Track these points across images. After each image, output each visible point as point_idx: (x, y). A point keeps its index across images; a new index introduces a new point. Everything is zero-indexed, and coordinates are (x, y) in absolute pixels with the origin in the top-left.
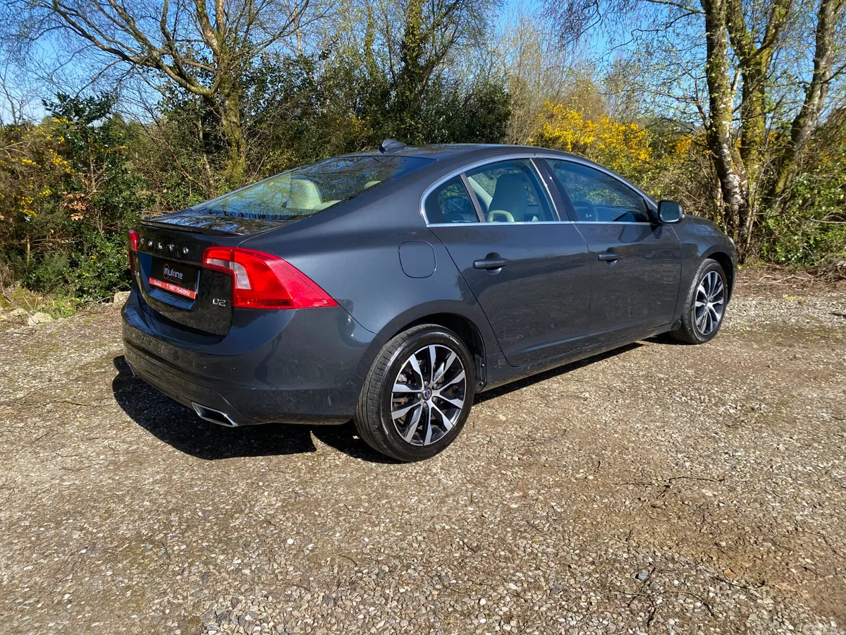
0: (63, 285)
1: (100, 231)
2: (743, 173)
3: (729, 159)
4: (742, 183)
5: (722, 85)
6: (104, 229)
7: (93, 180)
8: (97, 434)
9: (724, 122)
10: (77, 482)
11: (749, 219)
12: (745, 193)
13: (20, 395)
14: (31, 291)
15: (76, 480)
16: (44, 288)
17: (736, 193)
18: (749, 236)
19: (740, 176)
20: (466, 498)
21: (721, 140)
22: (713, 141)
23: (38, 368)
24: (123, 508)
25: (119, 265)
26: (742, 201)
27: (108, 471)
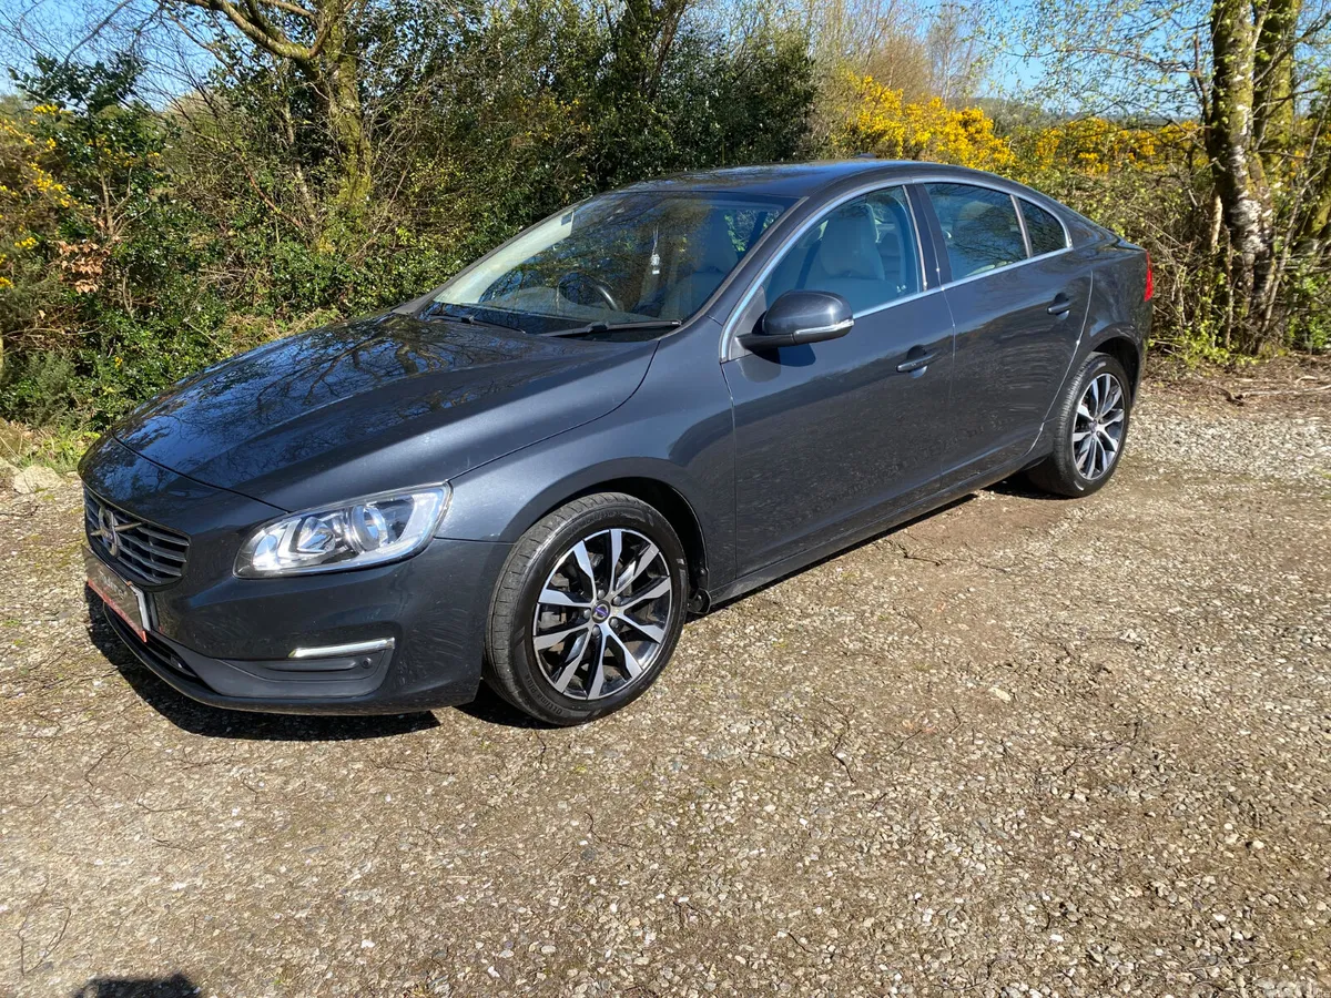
0: (68, 410)
1: (129, 309)
2: (1265, 197)
3: (1244, 173)
4: (1264, 215)
5: (1240, 41)
6: (134, 306)
7: (110, 217)
8: (210, 750)
9: (1240, 108)
10: (199, 882)
11: (1271, 277)
12: (1267, 232)
13: (35, 656)
14: (9, 421)
15: (196, 875)
16: (34, 418)
17: (1251, 232)
18: (1271, 307)
19: (1262, 203)
20: (1032, 908)
21: (1232, 139)
22: (1217, 139)
23: (57, 590)
24: (321, 958)
25: (166, 370)
26: (1262, 247)
27: (258, 851)
